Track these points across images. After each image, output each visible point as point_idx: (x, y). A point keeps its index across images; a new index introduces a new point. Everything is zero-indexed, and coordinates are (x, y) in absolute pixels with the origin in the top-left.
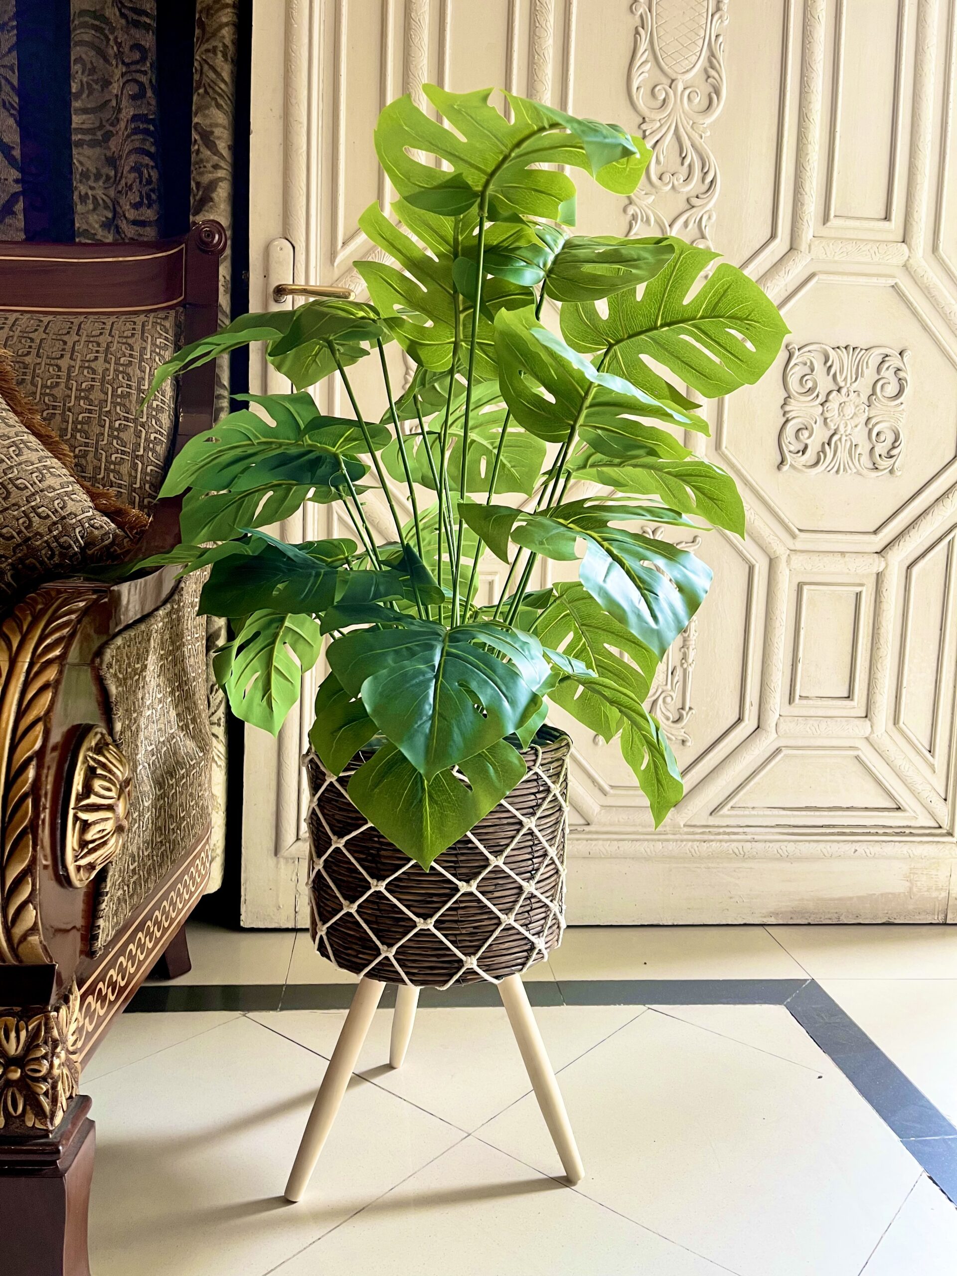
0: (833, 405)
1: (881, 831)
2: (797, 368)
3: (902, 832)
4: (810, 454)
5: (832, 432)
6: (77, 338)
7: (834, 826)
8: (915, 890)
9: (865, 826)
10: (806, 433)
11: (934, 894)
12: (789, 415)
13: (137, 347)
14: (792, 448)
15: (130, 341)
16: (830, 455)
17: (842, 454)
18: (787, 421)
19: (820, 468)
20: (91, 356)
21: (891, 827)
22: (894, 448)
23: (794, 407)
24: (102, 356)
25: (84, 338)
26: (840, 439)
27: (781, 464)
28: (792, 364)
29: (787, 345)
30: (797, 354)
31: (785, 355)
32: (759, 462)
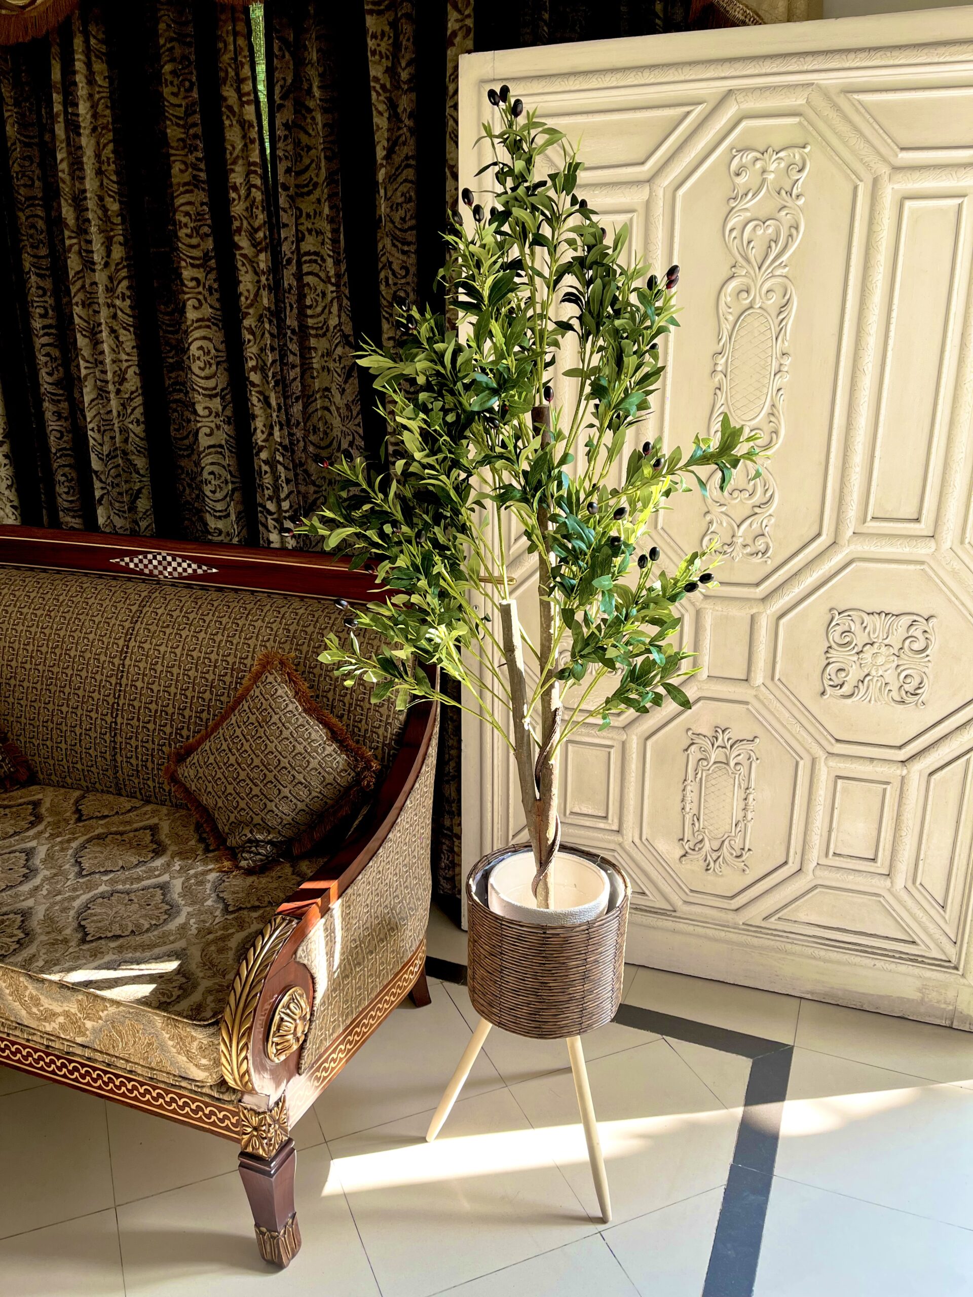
0: (867, 655)
1: (897, 955)
2: (837, 628)
3: (914, 959)
4: (846, 689)
5: (866, 672)
7: (860, 945)
8: (926, 1000)
9: (885, 950)
11: (943, 1006)
12: (831, 660)
16: (863, 690)
17: (874, 690)
18: (828, 664)
21: (907, 954)
22: (919, 688)
23: (835, 655)
26: (872, 680)
27: (823, 693)
28: (833, 623)
29: (831, 610)
30: (837, 617)
31: (829, 617)
32: (807, 691)
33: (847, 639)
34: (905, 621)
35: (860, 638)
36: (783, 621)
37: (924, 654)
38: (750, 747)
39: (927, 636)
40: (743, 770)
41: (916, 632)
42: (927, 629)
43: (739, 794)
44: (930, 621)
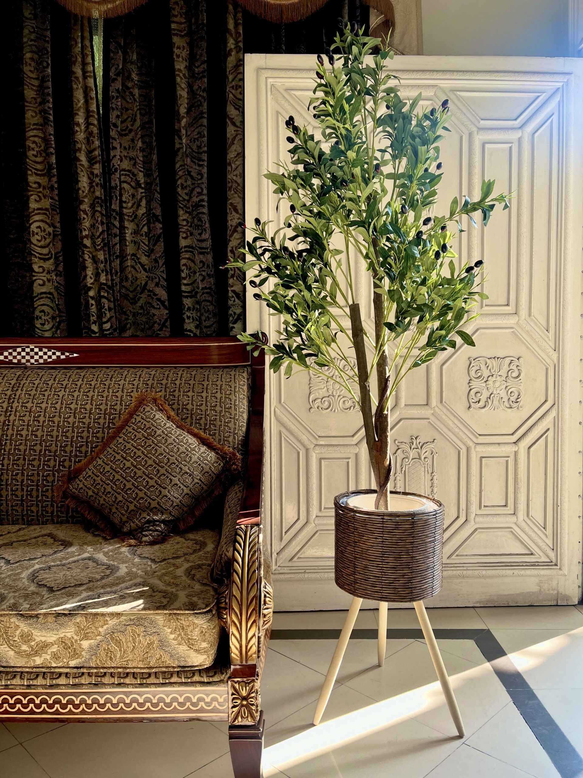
0: (490, 382)
2: (473, 368)
3: (534, 564)
4: (482, 404)
5: (490, 393)
6: (208, 383)
8: (542, 590)
10: (479, 395)
11: (552, 592)
12: (472, 387)
13: (233, 387)
14: (473, 401)
15: (230, 384)
16: (490, 402)
17: (496, 403)
18: (471, 390)
19: (486, 409)
20: (214, 391)
22: (518, 398)
23: (474, 384)
24: (219, 391)
25: (210, 383)
26: (494, 396)
27: (470, 407)
28: (471, 366)
29: (469, 358)
30: (473, 362)
31: (468, 362)
32: (460, 407)
33: (479, 374)
34: (508, 360)
35: (486, 373)
36: (445, 367)
37: (519, 379)
38: (432, 446)
39: (519, 368)
40: (429, 461)
41: (513, 367)
42: (518, 364)
43: (428, 477)
44: (520, 359)
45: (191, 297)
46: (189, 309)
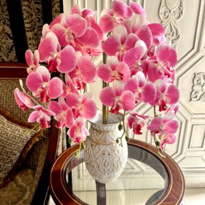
10: (197, 93)
14: (193, 97)
16: (202, 97)
18: (193, 91)
19: (200, 101)
23: (195, 88)
27: (191, 100)
28: (195, 78)
30: (197, 75)
32: (185, 100)
33: (199, 82)
36: (180, 78)
45: (31, 31)
46: (30, 39)
